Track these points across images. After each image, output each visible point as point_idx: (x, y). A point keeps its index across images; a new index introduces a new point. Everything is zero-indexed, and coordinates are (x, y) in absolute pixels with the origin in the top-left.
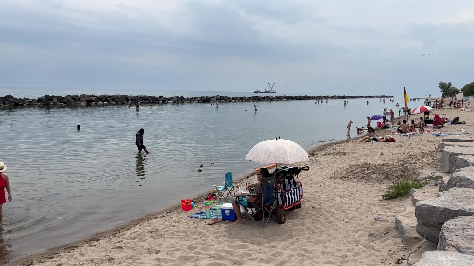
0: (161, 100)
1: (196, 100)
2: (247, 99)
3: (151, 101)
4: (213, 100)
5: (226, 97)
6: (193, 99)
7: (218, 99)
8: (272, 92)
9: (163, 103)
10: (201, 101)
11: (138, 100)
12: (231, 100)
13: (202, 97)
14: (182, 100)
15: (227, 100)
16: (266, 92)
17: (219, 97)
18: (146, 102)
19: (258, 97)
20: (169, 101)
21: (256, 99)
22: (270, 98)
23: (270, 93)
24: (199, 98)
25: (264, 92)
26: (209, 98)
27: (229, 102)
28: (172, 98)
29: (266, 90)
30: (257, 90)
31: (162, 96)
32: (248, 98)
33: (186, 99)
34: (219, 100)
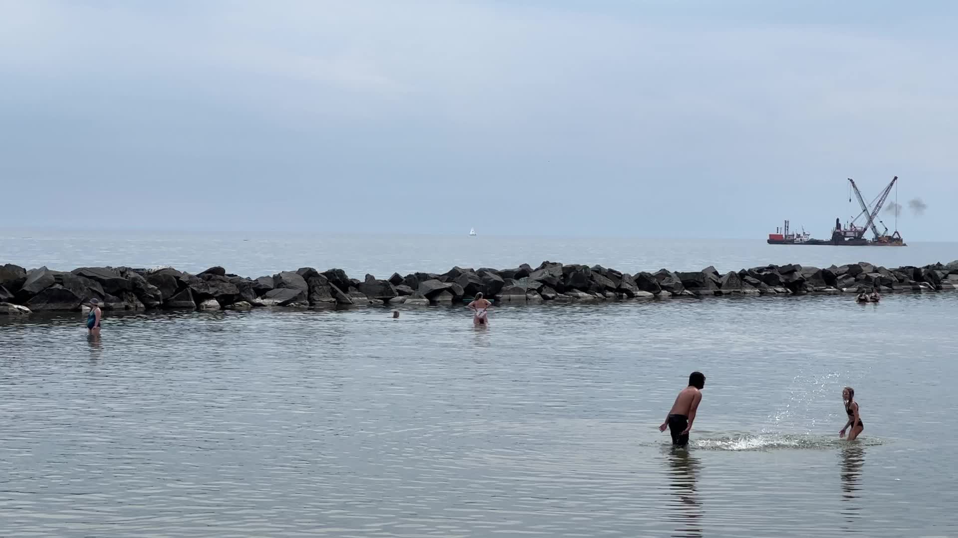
0: (211, 291)
1: (422, 290)
2: (729, 285)
3: (157, 298)
4: (518, 290)
5: (598, 270)
6: (403, 287)
7: (551, 286)
8: (879, 241)
9: (223, 308)
10: (449, 298)
11: (81, 296)
12: (626, 291)
13: (454, 274)
14: (334, 293)
15: (602, 289)
16: (838, 239)
17: (558, 273)
18: (127, 308)
19: (790, 270)
20: (258, 300)
21: (780, 284)
22: (867, 277)
23: (864, 243)
24: (439, 278)
25: (828, 237)
26: (498, 278)
27: (618, 300)
28: (279, 281)
29: (838, 226)
30: (787, 227)
31: (217, 272)
32: (732, 275)
33: (357, 285)
34: (560, 289)
